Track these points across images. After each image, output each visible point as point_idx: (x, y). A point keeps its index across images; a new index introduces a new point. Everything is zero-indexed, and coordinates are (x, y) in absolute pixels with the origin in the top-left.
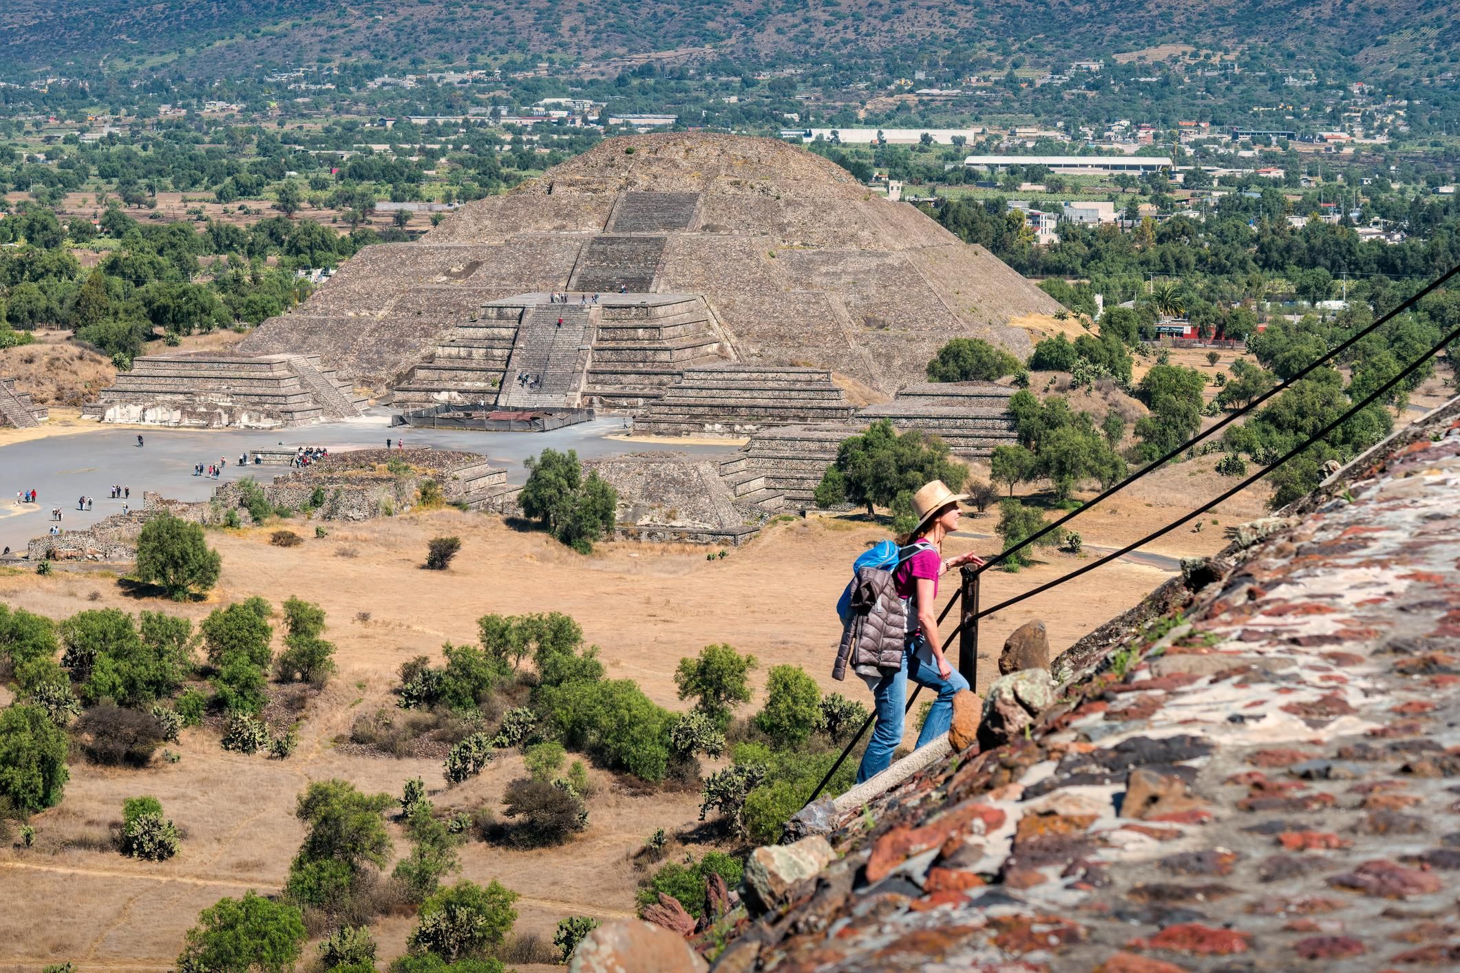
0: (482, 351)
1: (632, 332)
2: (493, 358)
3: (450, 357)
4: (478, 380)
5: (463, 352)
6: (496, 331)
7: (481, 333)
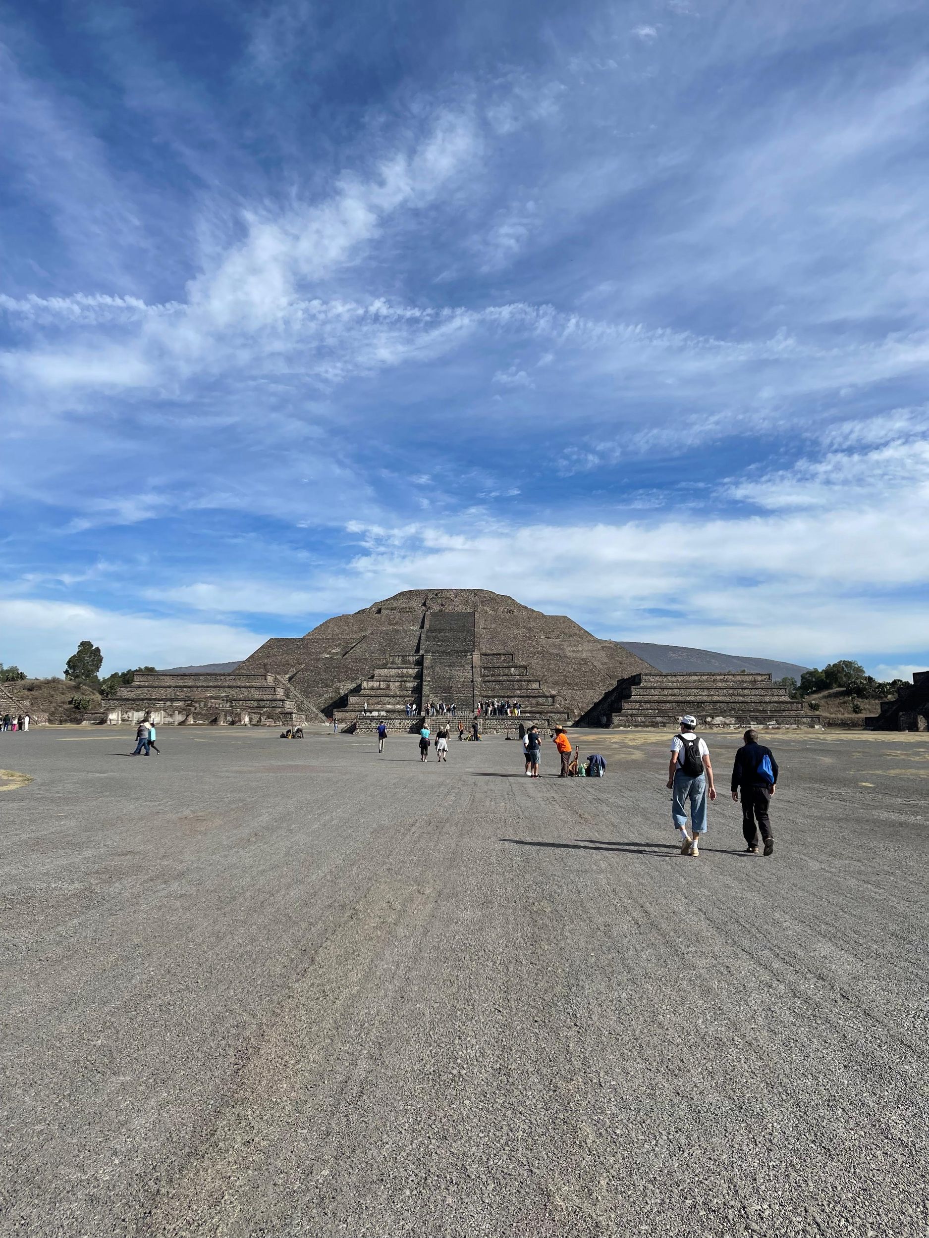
0: (397, 684)
1: (506, 671)
2: (406, 689)
3: (372, 688)
4: (398, 704)
5: (383, 685)
6: (405, 671)
7: (393, 672)
